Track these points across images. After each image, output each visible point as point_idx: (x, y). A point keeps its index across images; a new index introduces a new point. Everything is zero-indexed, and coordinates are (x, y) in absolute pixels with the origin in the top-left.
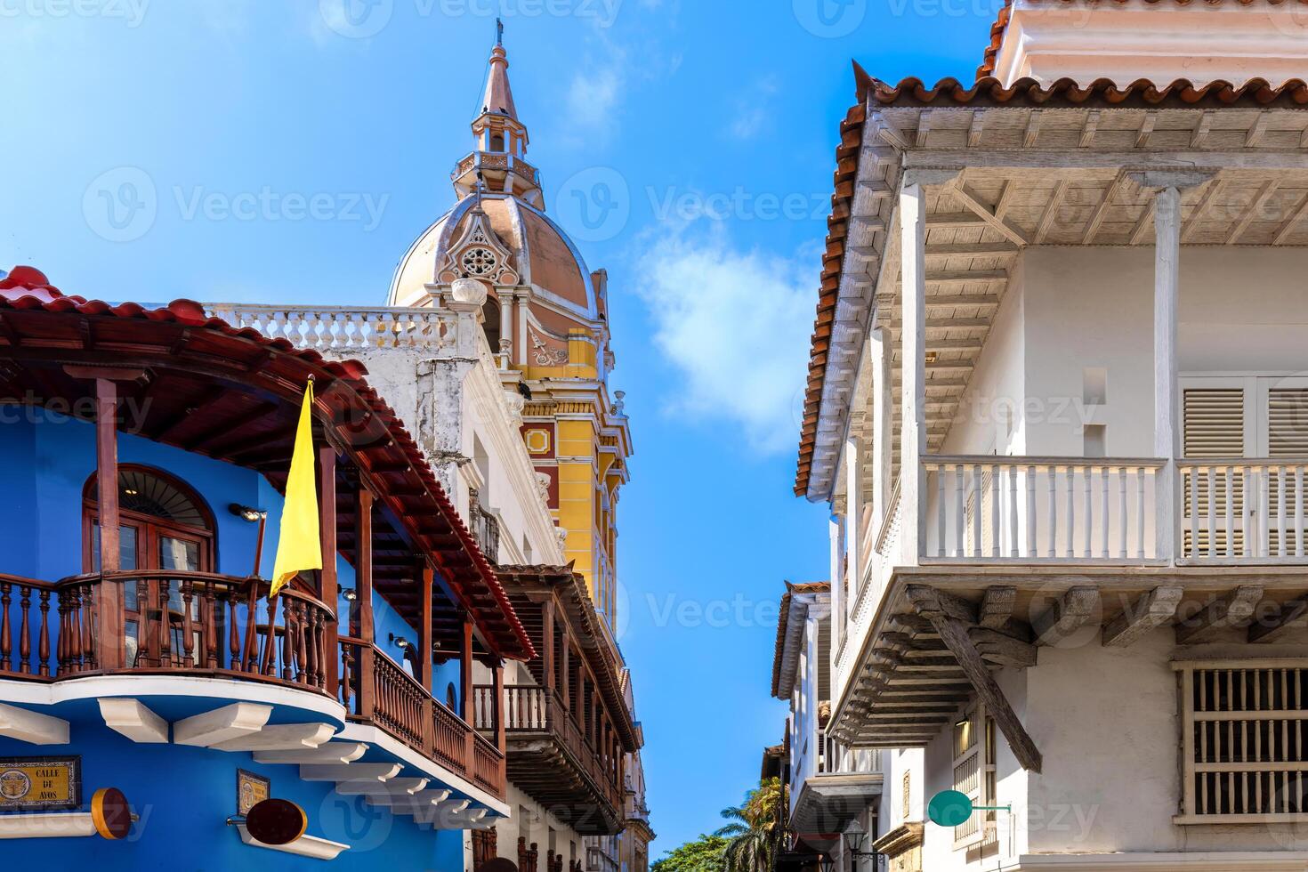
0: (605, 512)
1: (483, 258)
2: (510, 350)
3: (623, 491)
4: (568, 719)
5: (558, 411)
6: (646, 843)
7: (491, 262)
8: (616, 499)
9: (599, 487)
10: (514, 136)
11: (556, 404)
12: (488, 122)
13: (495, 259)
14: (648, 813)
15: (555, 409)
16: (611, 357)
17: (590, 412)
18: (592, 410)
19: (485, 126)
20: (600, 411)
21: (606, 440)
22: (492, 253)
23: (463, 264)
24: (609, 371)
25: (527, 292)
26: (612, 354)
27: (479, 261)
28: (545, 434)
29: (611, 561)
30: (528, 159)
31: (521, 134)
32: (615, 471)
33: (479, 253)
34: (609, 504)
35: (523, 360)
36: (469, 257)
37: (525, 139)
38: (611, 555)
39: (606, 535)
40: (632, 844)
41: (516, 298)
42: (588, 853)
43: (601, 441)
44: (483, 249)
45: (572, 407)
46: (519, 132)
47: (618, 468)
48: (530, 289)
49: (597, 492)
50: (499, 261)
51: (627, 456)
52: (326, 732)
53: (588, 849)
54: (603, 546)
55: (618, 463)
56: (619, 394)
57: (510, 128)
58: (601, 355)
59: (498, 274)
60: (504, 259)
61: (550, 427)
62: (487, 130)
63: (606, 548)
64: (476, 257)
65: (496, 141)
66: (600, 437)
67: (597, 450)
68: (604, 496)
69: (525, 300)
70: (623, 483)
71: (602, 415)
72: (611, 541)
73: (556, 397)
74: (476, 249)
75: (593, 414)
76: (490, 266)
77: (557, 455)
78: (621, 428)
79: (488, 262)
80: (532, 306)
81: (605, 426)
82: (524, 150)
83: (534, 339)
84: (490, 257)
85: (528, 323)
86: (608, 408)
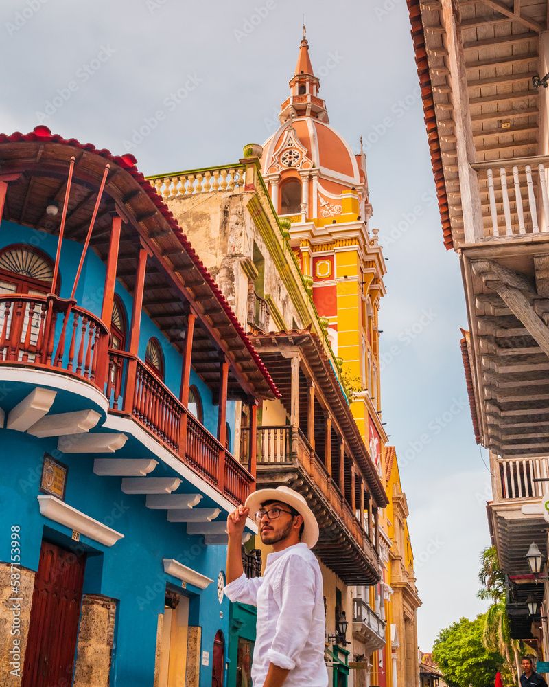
0: (369, 317)
1: (292, 155)
2: (307, 209)
3: (382, 302)
4: (314, 459)
5: (336, 246)
6: (414, 609)
7: (297, 157)
8: (377, 307)
9: (364, 298)
10: (311, 84)
11: (334, 242)
12: (298, 80)
13: (299, 155)
14: (414, 580)
15: (334, 245)
16: (370, 208)
17: (355, 244)
18: (357, 243)
19: (296, 82)
20: (362, 244)
21: (367, 264)
22: (298, 152)
23: (281, 160)
24: (369, 218)
25: (317, 172)
26: (370, 206)
27: (290, 158)
28: (328, 263)
29: (376, 355)
30: (320, 96)
31: (316, 83)
32: (375, 287)
33: (290, 153)
34: (372, 311)
35: (315, 216)
36: (285, 156)
37: (318, 85)
38: (375, 350)
39: (370, 335)
40: (401, 607)
41: (311, 177)
42: (354, 605)
43: (364, 265)
44: (292, 150)
45: (344, 242)
46: (314, 82)
47: (377, 284)
48: (319, 170)
49: (363, 302)
50: (301, 156)
51: (383, 274)
52: (92, 419)
53: (354, 600)
54: (368, 342)
55: (376, 280)
56: (375, 231)
57: (309, 81)
58: (362, 205)
59: (301, 164)
60: (305, 153)
61: (331, 258)
62: (297, 84)
63: (371, 345)
64: (289, 156)
65: (302, 89)
66: (364, 262)
67: (362, 272)
68: (368, 305)
69: (316, 177)
70: (382, 295)
71: (364, 246)
72: (375, 339)
73: (335, 236)
74: (289, 151)
75: (358, 246)
76: (296, 159)
77: (335, 277)
78: (377, 254)
79: (295, 157)
80: (320, 180)
81: (367, 254)
82: (317, 91)
83: (322, 200)
84: (296, 154)
85: (318, 191)
86: (367, 243)
